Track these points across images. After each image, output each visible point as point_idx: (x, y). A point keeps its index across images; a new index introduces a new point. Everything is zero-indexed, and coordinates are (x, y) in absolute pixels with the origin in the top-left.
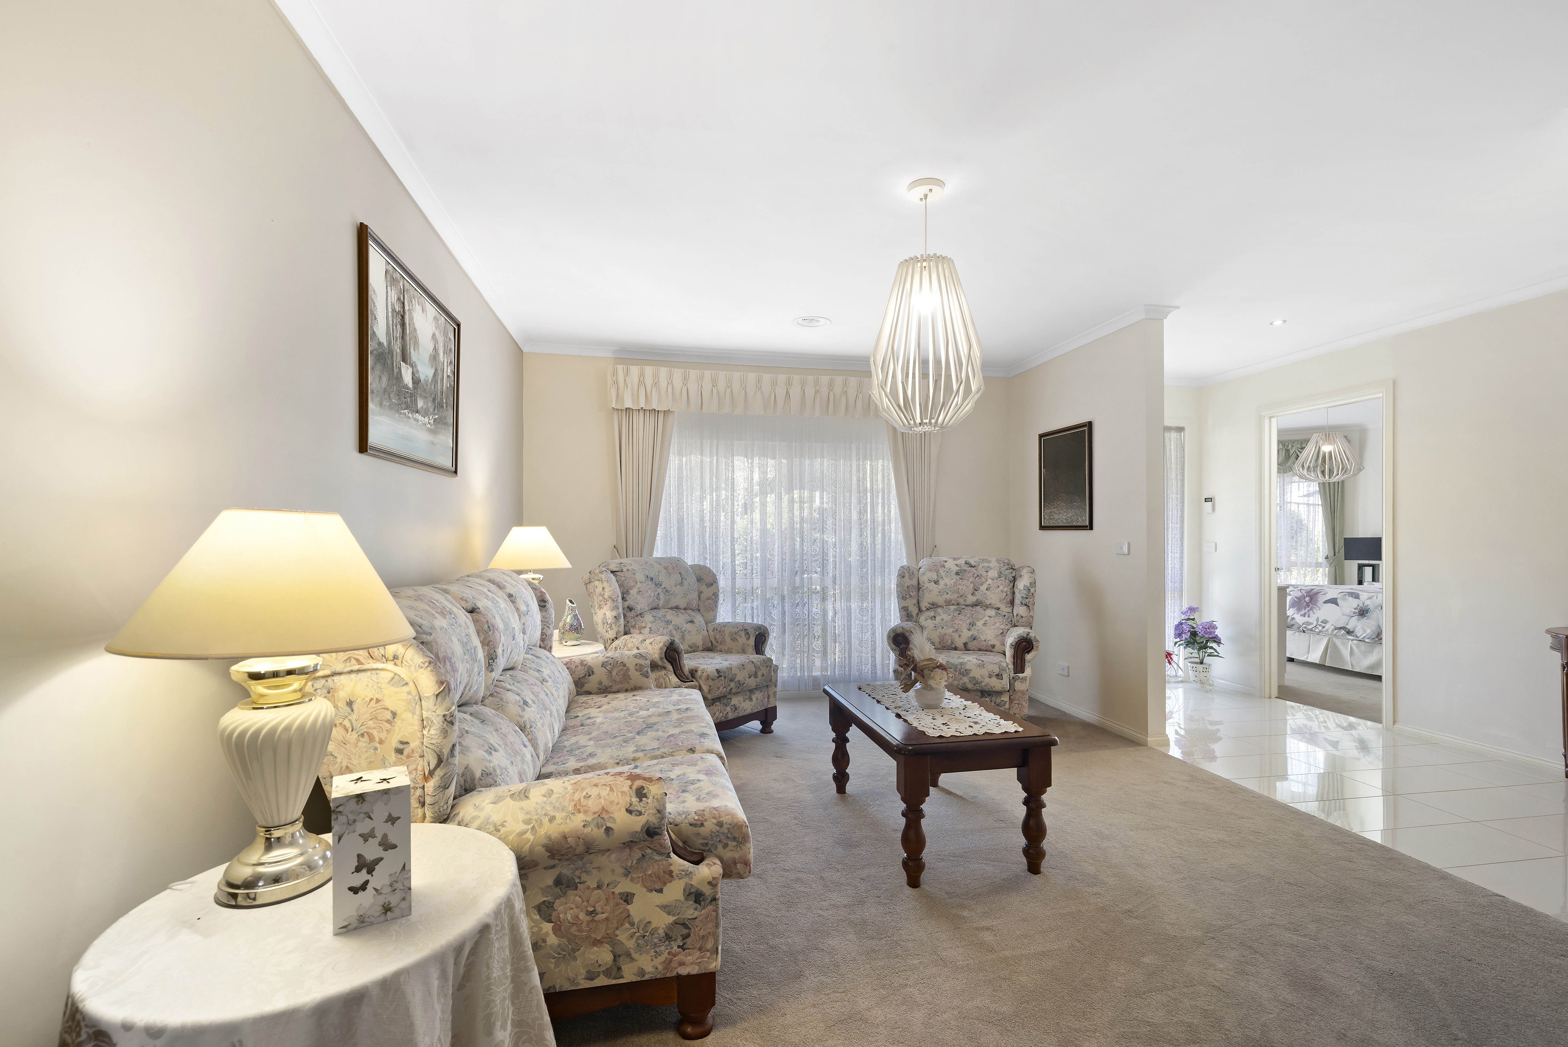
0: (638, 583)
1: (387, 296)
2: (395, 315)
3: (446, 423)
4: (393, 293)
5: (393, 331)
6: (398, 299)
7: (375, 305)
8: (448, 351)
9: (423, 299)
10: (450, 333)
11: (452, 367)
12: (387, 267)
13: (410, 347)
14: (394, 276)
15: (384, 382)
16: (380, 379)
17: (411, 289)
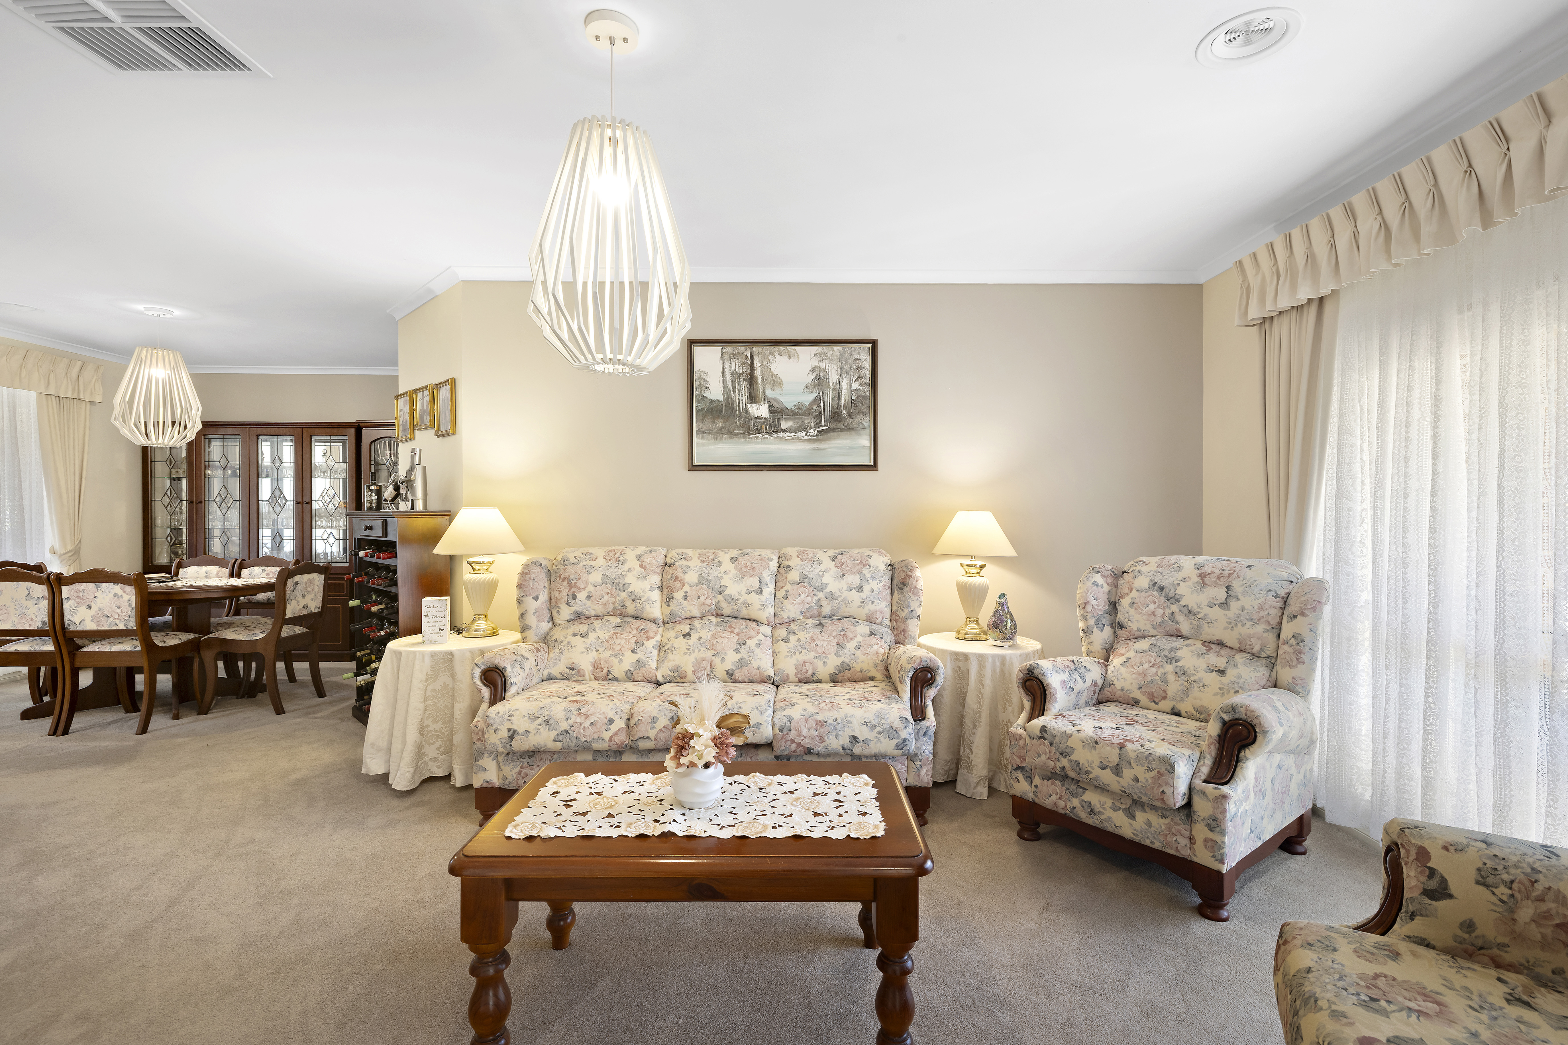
0: (1134, 591)
1: (724, 369)
2: (737, 376)
3: (849, 429)
4: (733, 364)
5: (734, 388)
6: (742, 364)
7: (704, 380)
8: (853, 370)
9: (790, 348)
10: (859, 354)
11: (863, 381)
12: (724, 350)
13: (764, 390)
14: (736, 352)
15: (719, 423)
16: (713, 423)
17: (766, 349)
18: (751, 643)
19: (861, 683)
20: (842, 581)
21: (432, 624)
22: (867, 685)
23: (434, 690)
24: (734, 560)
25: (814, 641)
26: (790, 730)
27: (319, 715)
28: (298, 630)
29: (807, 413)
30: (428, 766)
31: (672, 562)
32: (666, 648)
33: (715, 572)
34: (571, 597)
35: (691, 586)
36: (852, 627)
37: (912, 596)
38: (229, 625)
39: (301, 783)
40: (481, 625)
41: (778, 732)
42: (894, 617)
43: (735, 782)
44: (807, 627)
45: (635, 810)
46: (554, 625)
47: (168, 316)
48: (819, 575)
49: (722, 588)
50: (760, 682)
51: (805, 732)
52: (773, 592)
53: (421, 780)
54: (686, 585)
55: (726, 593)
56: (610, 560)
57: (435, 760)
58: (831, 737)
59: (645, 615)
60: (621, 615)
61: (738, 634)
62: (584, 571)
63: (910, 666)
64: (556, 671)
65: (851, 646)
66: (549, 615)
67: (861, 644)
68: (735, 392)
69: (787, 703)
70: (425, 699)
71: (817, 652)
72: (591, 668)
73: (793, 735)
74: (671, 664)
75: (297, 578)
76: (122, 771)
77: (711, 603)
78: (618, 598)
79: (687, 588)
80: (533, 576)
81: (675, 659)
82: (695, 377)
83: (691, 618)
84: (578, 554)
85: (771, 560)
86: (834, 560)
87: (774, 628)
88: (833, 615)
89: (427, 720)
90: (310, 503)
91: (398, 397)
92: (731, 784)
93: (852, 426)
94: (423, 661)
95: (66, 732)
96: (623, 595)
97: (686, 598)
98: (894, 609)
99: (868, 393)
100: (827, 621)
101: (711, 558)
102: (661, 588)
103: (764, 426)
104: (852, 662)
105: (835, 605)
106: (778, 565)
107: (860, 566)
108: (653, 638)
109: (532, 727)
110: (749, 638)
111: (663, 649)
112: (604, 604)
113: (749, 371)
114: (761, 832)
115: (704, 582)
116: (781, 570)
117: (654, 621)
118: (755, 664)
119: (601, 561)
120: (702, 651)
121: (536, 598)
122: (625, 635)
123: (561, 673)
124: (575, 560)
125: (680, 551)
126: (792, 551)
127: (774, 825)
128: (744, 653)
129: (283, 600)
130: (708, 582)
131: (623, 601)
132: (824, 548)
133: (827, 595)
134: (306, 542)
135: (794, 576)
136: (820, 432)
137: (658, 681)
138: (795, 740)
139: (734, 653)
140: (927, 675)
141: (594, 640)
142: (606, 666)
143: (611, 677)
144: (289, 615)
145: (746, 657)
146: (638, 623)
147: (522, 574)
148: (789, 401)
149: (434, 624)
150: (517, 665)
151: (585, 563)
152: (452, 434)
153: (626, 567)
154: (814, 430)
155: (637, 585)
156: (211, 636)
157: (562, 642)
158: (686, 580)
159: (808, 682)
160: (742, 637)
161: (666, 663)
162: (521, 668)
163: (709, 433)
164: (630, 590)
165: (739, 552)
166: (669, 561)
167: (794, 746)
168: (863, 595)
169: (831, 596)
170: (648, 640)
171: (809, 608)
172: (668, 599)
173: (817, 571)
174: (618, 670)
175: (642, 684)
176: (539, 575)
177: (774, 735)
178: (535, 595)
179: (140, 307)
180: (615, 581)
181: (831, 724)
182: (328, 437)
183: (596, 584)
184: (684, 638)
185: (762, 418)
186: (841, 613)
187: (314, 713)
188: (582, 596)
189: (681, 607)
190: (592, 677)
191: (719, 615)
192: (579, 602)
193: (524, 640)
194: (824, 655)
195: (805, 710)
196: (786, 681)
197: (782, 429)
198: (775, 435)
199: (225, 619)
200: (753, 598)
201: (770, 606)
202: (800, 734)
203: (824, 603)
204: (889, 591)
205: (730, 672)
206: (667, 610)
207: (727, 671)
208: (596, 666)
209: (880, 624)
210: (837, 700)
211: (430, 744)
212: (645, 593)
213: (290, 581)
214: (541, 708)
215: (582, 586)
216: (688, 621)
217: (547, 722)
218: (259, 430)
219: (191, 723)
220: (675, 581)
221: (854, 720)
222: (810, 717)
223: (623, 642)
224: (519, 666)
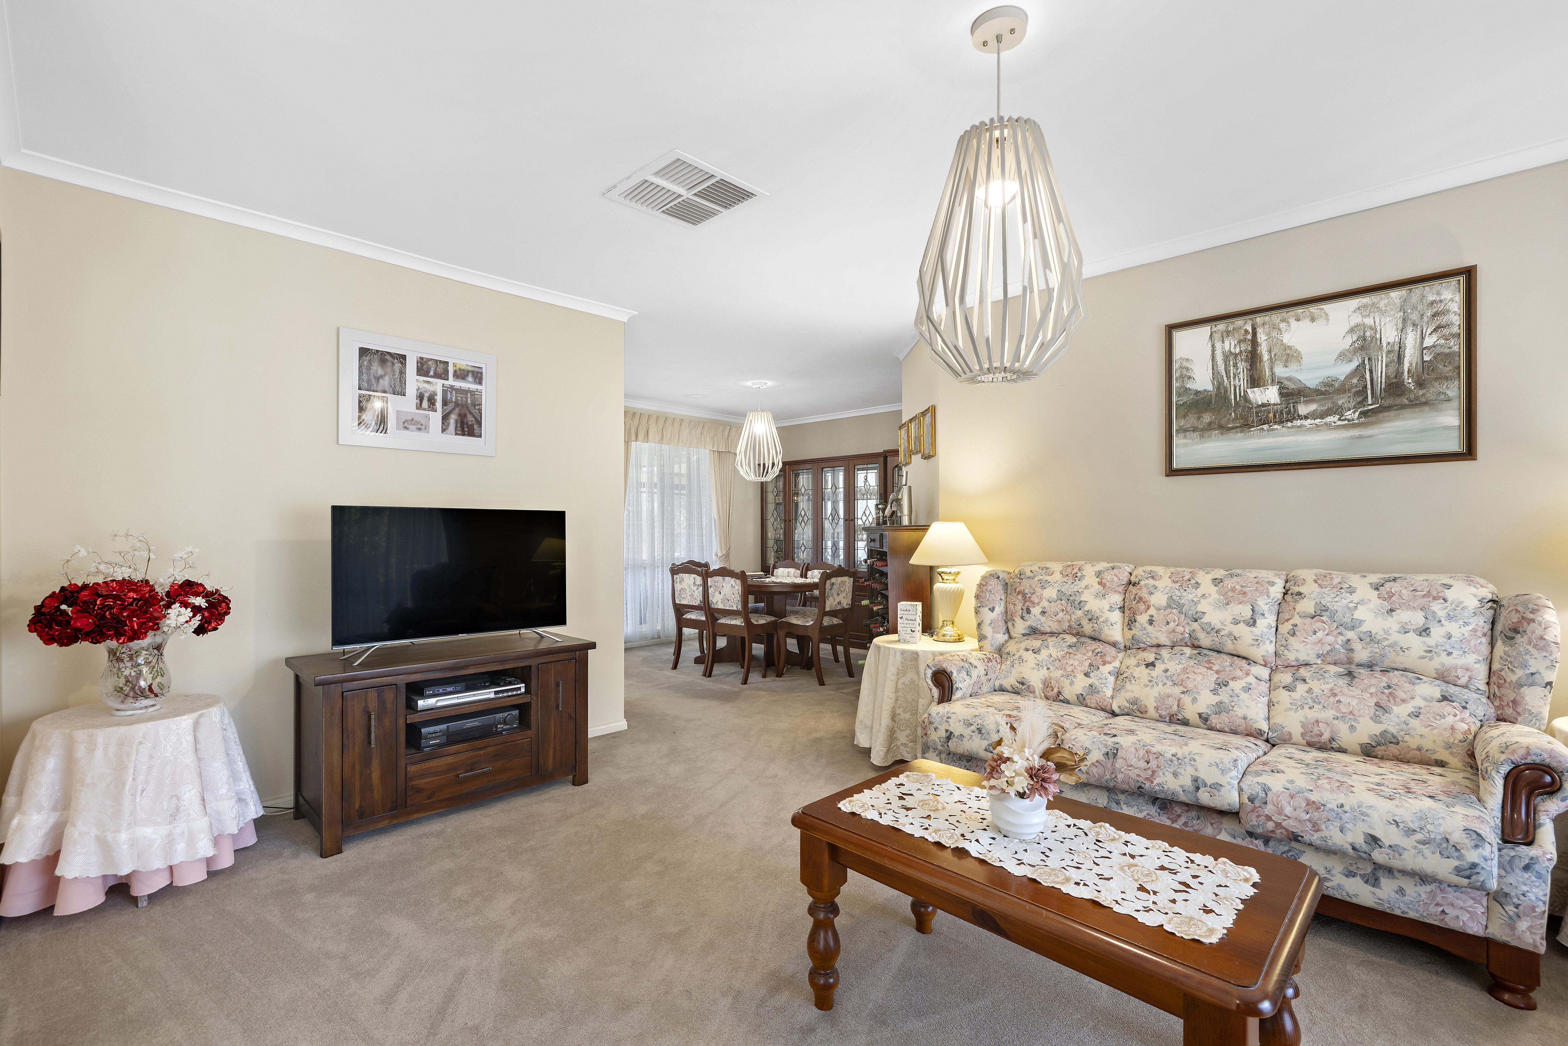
1: (1213, 351)
2: (1231, 358)
3: (1418, 404)
4: (1227, 343)
5: (1227, 372)
6: (1240, 342)
7: (1188, 369)
8: (1425, 319)
9: (1313, 309)
10: (1438, 293)
11: (1446, 331)
12: (1214, 329)
13: (1272, 369)
14: (1231, 328)
15: (1207, 418)
16: (1199, 418)
17: (1275, 317)
18: (1236, 686)
19: (1416, 766)
20: (1389, 618)
21: (905, 625)
22: (1424, 771)
23: (903, 683)
24: (1217, 582)
25: (1335, 695)
26: (1266, 803)
27: (845, 691)
28: (836, 621)
29: (1342, 389)
30: (899, 749)
31: (1137, 580)
32: (1124, 676)
33: (1189, 596)
34: (1025, 611)
35: (1158, 609)
36: (1407, 685)
37: (1533, 651)
38: (796, 613)
39: (817, 741)
40: (949, 630)
41: (1247, 801)
42: (1494, 679)
43: (1075, 825)
44: (1326, 675)
45: (952, 820)
46: (1010, 637)
47: (764, 387)
48: (1349, 608)
49: (1198, 615)
50: (1247, 735)
51: (1288, 810)
52: (1274, 624)
53: (893, 761)
54: (1152, 608)
55: (1205, 620)
56: (1067, 575)
57: (905, 745)
58: (1331, 827)
59: (1103, 637)
60: (1077, 634)
61: (1217, 672)
62: (1039, 585)
63: (1503, 757)
64: (1008, 683)
65: (1401, 711)
66: (1005, 628)
67: (1421, 711)
68: (1228, 377)
69: (1266, 768)
70: (897, 690)
71: (1338, 710)
72: (1041, 686)
73: (1269, 809)
74: (1129, 695)
75: (833, 580)
76: (727, 707)
77: (1184, 630)
78: (1074, 617)
79: (1152, 611)
80: (990, 588)
81: (1134, 690)
82: (1175, 366)
83: (1159, 646)
84: (1035, 568)
85: (1272, 584)
86: (1377, 589)
87: (1273, 670)
88: (1374, 665)
89: (899, 708)
90: (853, 520)
91: (900, 428)
92: (1069, 826)
93: (1423, 400)
94: (895, 657)
95: (710, 676)
96: (1079, 613)
97: (1151, 622)
98: (1494, 668)
99: (1456, 348)
100: (1362, 671)
101: (1187, 577)
102: (1122, 609)
103: (1271, 415)
104: (1402, 733)
105: (1377, 650)
106: (1284, 590)
107: (1426, 599)
108: (1110, 663)
109: (967, 732)
110: (1234, 679)
111: (1121, 677)
112: (1060, 622)
113: (1249, 348)
114: (1057, 883)
115: (1174, 606)
116: (1288, 597)
117: (1114, 645)
118: (1240, 712)
119: (1057, 576)
120: (1168, 685)
121: (992, 610)
122: (1079, 656)
123: (1011, 686)
124: (1032, 574)
125: (1148, 568)
126: (1307, 575)
127: (1079, 881)
128: (1224, 696)
129: (823, 597)
130: (1180, 606)
131: (1078, 620)
132: (1362, 570)
133: (1362, 636)
134: (852, 551)
135: (1307, 606)
136: (1364, 414)
137: (1113, 711)
138: (1273, 818)
139: (1211, 694)
140: (1542, 777)
141: (1046, 658)
142: (1057, 686)
143: (1061, 698)
144: (827, 609)
145: (1227, 701)
146: (1095, 645)
147: (980, 586)
148: (1310, 378)
149: (907, 626)
150: (963, 671)
151: (1040, 577)
152: (933, 456)
153: (1084, 583)
154: (1354, 412)
155: (1094, 604)
156: (783, 620)
157: (1014, 655)
158: (1152, 603)
159: (1322, 748)
160: (1222, 676)
161: (1123, 692)
162: (967, 675)
163: (1193, 431)
164: (1086, 608)
165: (1227, 573)
166: (1133, 579)
167: (1270, 825)
168: (1431, 641)
169: (1370, 638)
170: (1104, 664)
171: (1331, 650)
172: (1131, 623)
173: (1345, 602)
174: (1069, 692)
175: (1093, 711)
176: (996, 587)
177: (1241, 804)
178: (991, 607)
179: (750, 383)
180: (1071, 598)
181: (1333, 810)
182: (866, 466)
183: (1050, 600)
184: (1146, 667)
185: (1269, 405)
186: (1387, 663)
187: (842, 688)
188: (1036, 611)
189: (1145, 632)
190: (1043, 695)
191: (1194, 647)
192: (1033, 617)
193: (981, 648)
194: (1351, 716)
195: (1292, 782)
196: (1287, 740)
197: (1299, 416)
198: (1289, 424)
199: (797, 608)
200: (1242, 630)
201: (1268, 642)
202: (1280, 812)
203: (1357, 646)
204: (1485, 640)
205: (1204, 715)
206: (1129, 635)
207: (1200, 715)
208: (1047, 684)
209: (1465, 687)
210: (1354, 781)
211: (901, 731)
212: (1104, 613)
213: (828, 582)
214: (975, 716)
215: (1036, 601)
216: (1154, 649)
217: (980, 730)
218: (823, 465)
219: (772, 682)
220: (1138, 602)
221: (1374, 815)
222: (1299, 792)
223: (1076, 663)
224: (965, 673)
